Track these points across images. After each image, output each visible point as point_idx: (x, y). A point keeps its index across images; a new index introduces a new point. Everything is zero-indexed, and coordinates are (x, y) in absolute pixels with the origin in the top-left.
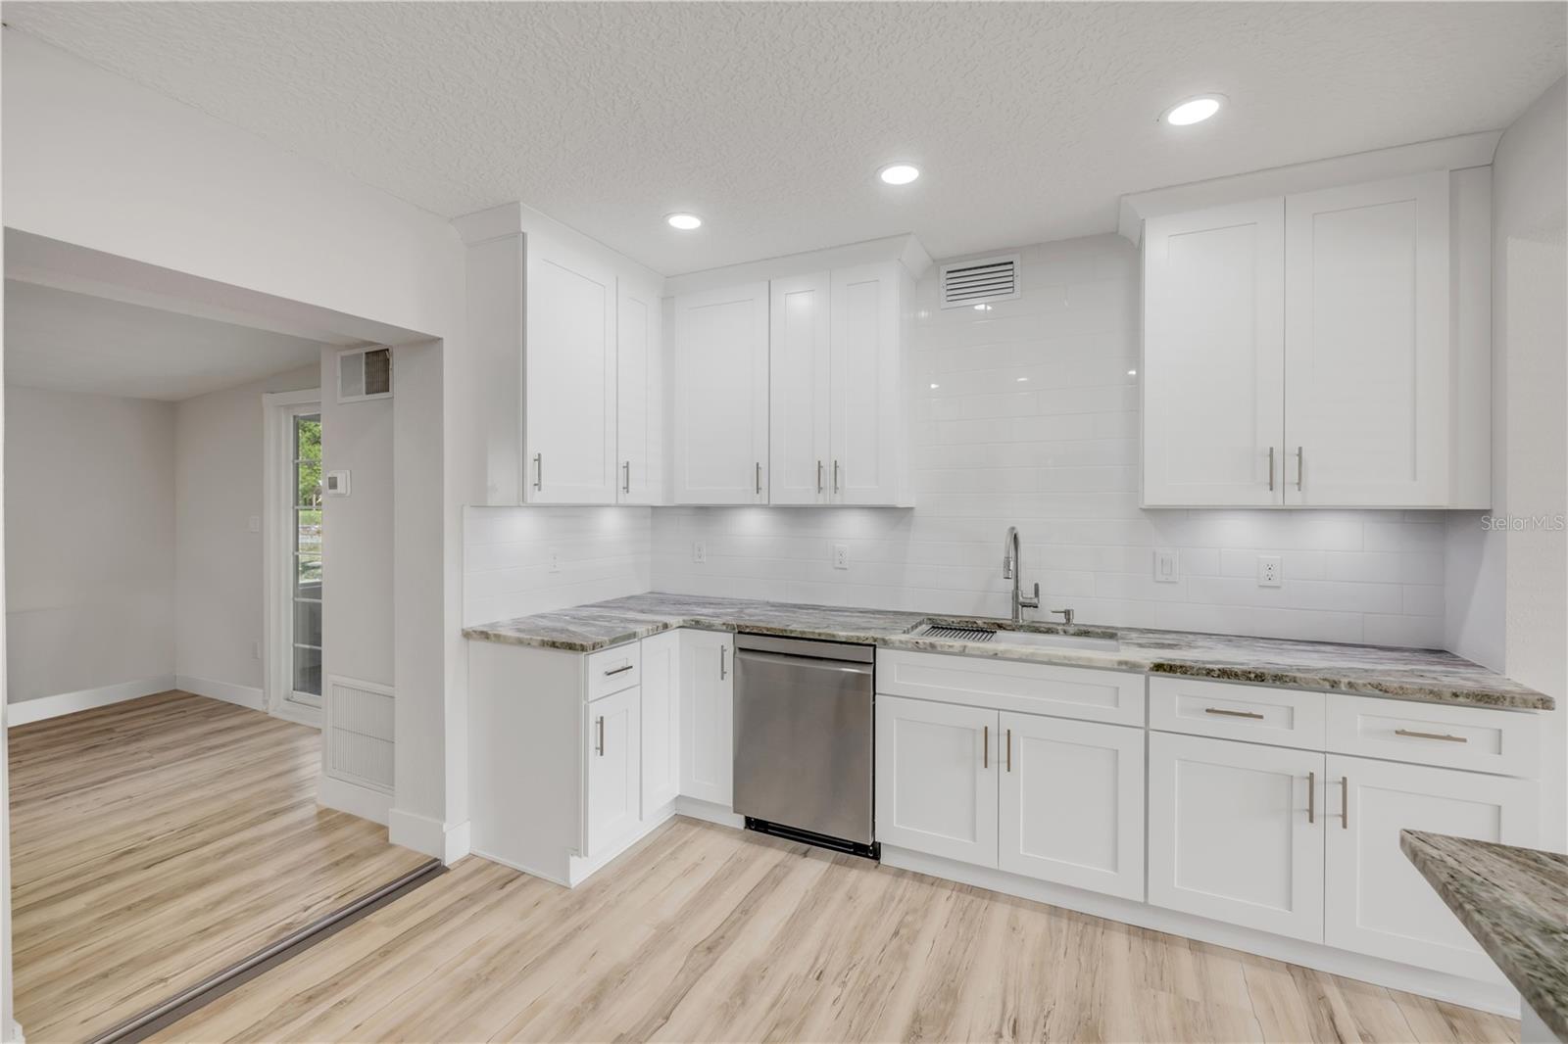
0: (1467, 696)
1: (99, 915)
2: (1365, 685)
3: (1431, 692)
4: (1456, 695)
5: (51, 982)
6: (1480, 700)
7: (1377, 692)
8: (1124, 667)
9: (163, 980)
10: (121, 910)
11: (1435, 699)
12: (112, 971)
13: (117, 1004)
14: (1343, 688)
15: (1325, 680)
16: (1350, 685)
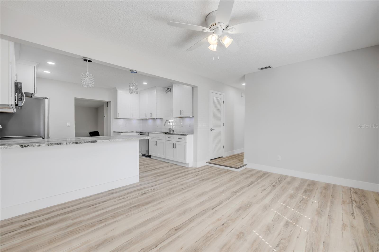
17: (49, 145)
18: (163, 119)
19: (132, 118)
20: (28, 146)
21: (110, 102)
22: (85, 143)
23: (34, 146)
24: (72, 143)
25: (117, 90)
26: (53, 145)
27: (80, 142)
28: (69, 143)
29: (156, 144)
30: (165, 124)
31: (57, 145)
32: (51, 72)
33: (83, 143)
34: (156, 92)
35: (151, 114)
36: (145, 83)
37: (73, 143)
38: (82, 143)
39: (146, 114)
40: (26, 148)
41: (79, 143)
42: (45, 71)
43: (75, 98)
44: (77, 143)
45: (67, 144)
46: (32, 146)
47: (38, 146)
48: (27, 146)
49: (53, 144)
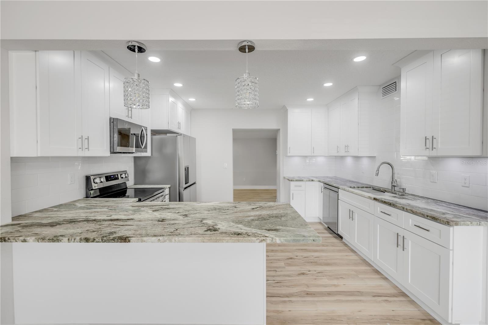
0: (430, 217)
2: (409, 210)
3: (422, 214)
4: (427, 216)
6: (432, 219)
7: (411, 212)
8: (369, 198)
11: (423, 216)
14: (405, 210)
15: (402, 207)
16: (406, 209)
17: (39, 241)
18: (375, 157)
19: (313, 155)
20: (9, 241)
21: (280, 129)
22: (104, 242)
23: (17, 240)
24: (79, 240)
25: (287, 108)
26: (45, 242)
27: (94, 240)
28: (73, 240)
29: (351, 216)
30: (378, 170)
31: (52, 243)
32: (196, 99)
33: (99, 242)
34: (356, 101)
35: (347, 146)
36: (328, 85)
37: (81, 239)
38: (97, 242)
39: (338, 147)
40: (5, 243)
41: (93, 242)
42: (190, 98)
43: (233, 129)
44: (87, 240)
45: (69, 242)
46: (14, 241)
47: (22, 242)
48: (7, 240)
49: (46, 240)
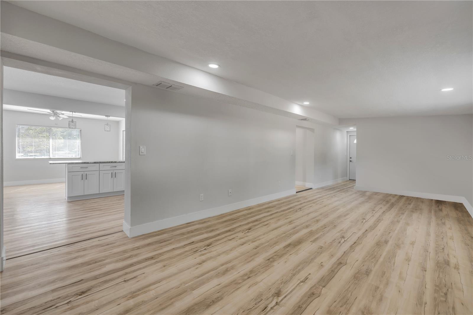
1: (104, 262)
5: (118, 246)
9: (99, 241)
10: (98, 262)
12: (106, 245)
13: (108, 238)
